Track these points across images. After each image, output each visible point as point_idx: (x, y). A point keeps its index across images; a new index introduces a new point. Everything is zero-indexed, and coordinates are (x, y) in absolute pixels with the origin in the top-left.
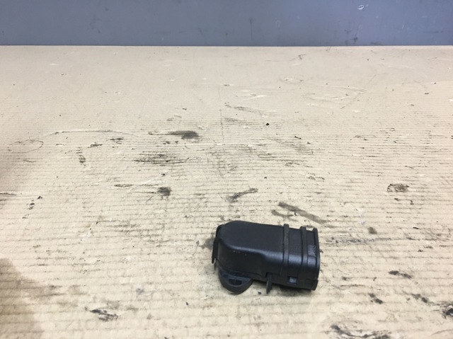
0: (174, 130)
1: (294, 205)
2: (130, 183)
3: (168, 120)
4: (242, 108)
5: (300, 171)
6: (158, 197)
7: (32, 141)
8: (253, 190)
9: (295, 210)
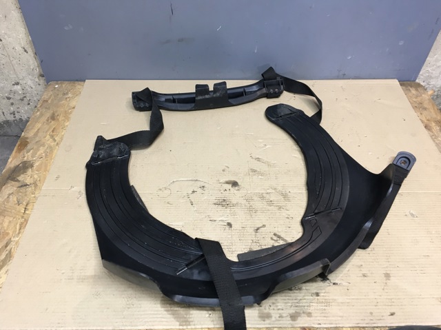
0: (227, 180)
1: (279, 234)
2: (215, 219)
3: (223, 171)
4: (258, 159)
5: (284, 213)
6: (227, 227)
7: (166, 188)
8: (264, 226)
9: (279, 237)
